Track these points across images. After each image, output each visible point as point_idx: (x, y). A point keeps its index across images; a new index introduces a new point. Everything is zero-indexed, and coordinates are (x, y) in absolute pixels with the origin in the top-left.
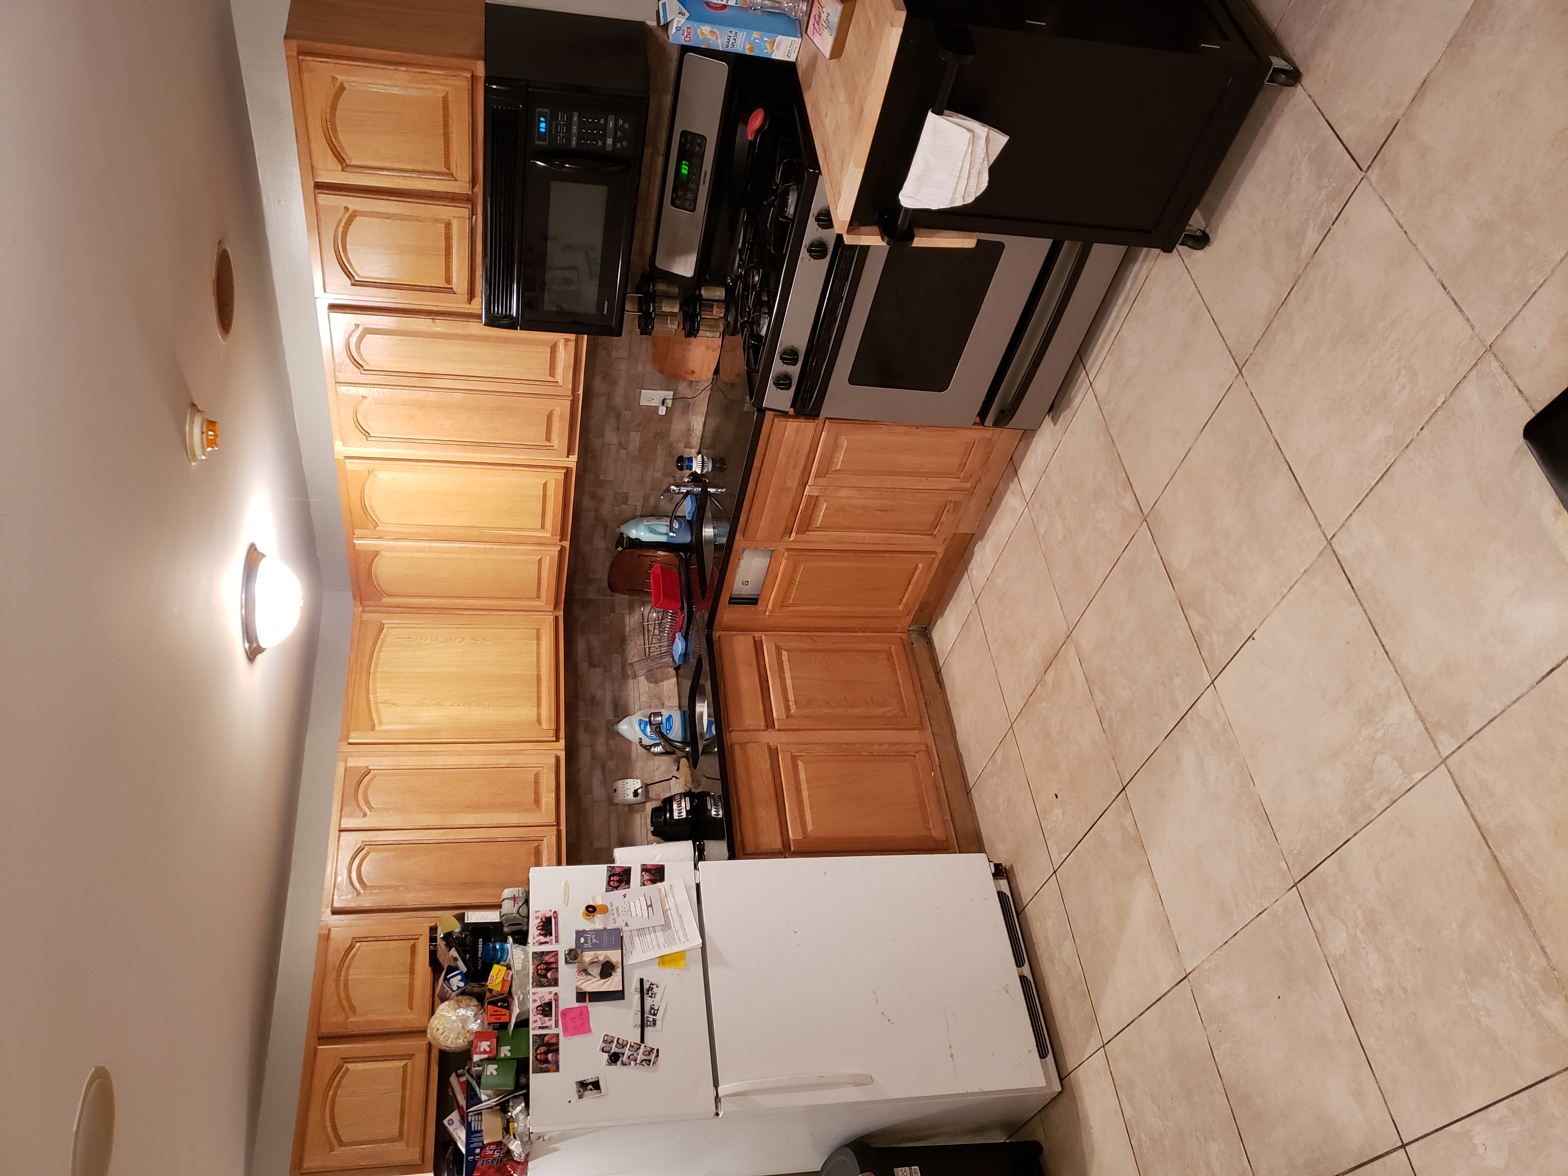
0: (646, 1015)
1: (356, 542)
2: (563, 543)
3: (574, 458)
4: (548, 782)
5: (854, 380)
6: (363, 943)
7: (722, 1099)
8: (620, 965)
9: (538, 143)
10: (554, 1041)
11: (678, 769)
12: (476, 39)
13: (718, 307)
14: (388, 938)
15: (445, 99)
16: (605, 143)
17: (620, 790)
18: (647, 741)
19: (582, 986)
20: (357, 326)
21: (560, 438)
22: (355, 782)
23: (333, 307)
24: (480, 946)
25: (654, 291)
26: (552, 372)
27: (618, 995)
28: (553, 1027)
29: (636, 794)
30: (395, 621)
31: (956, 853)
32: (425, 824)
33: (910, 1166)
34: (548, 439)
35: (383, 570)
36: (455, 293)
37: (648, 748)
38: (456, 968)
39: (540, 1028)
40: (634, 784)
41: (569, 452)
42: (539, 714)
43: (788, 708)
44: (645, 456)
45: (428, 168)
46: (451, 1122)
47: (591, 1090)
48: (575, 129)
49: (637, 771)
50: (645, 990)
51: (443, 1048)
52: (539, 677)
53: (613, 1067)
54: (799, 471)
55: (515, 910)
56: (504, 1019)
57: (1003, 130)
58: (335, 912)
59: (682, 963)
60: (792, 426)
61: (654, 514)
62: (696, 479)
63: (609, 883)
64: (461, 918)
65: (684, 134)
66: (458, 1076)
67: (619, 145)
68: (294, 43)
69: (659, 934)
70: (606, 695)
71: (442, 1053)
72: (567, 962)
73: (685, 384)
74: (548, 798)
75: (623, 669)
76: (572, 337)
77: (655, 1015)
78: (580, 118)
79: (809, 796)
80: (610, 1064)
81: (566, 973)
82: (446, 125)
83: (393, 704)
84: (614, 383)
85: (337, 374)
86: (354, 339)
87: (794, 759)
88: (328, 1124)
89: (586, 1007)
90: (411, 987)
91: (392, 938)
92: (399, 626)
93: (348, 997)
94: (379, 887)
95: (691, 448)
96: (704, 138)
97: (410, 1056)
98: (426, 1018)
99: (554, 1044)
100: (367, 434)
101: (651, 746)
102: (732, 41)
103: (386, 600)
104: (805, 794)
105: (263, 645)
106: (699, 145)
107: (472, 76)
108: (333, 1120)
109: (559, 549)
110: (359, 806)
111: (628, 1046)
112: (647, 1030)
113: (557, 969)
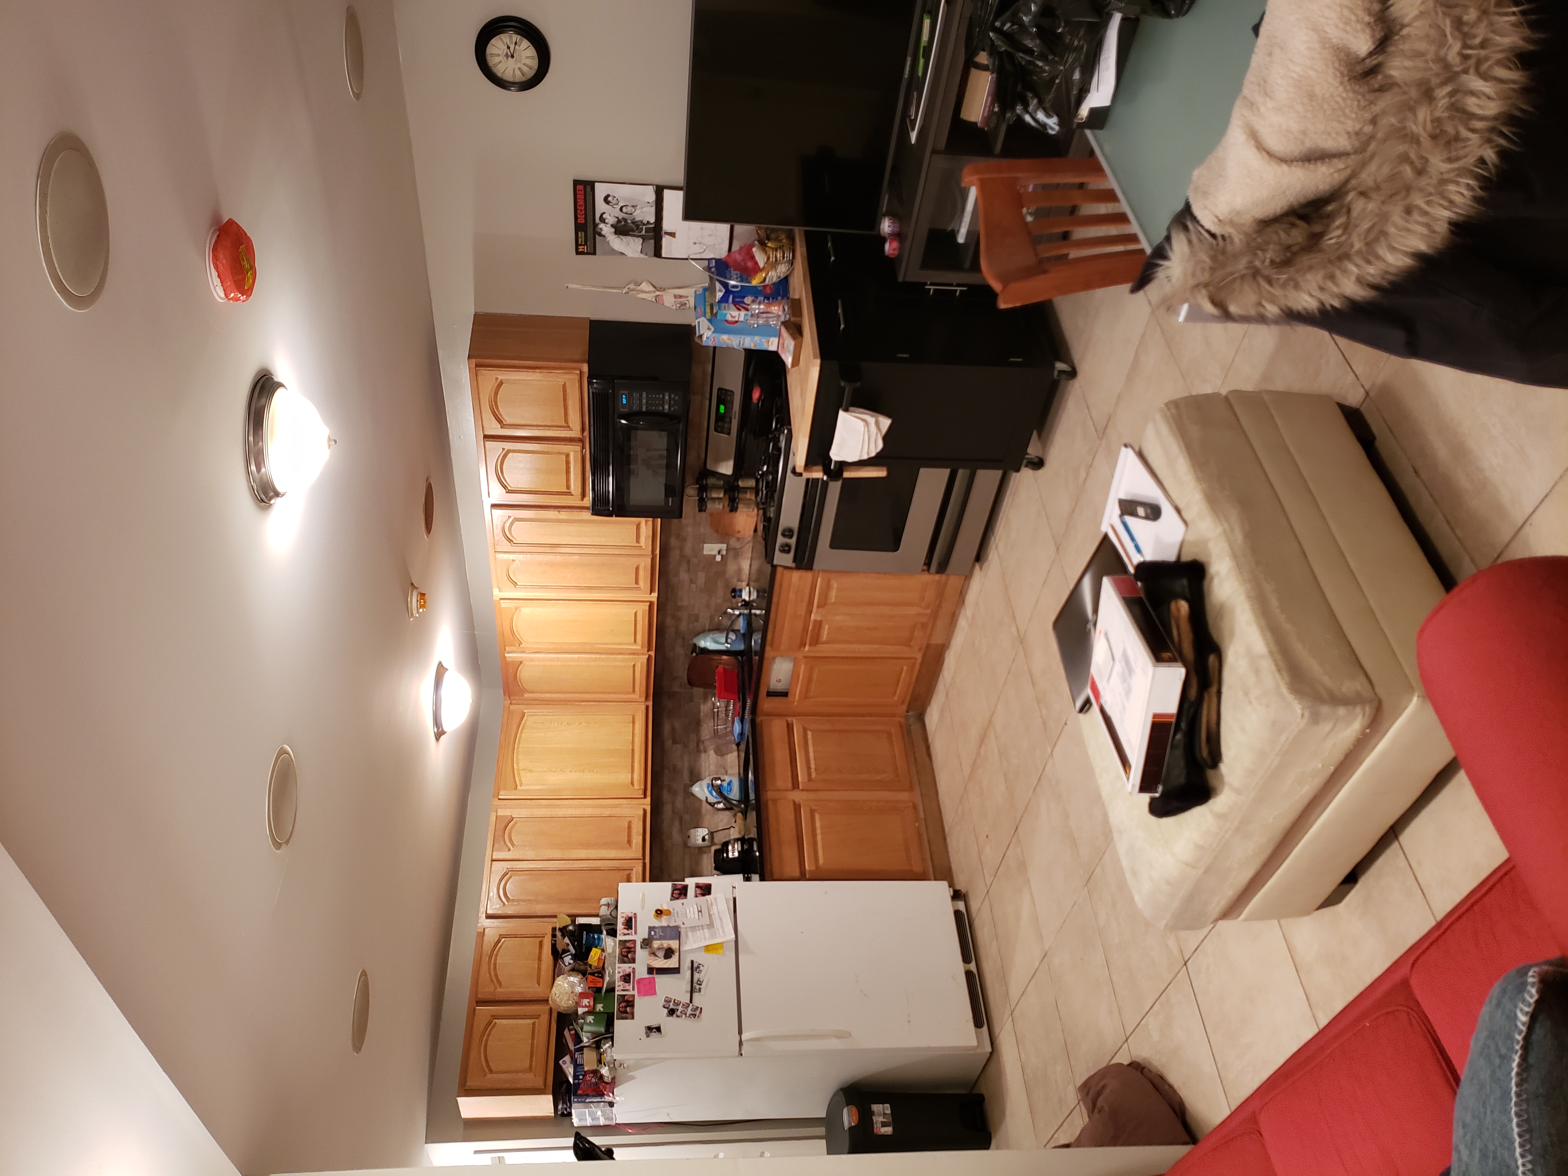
0: (694, 985)
1: (506, 655)
2: (650, 653)
3: (655, 595)
4: (637, 828)
5: (834, 545)
6: (507, 939)
7: (744, 1043)
8: (678, 951)
9: (621, 410)
10: (631, 999)
11: (735, 822)
12: (582, 348)
13: (750, 492)
14: (524, 936)
15: (564, 386)
16: (663, 408)
17: (692, 836)
18: (712, 800)
19: (652, 964)
20: (509, 517)
21: (644, 581)
22: (502, 828)
23: (494, 506)
24: (585, 936)
25: (706, 484)
26: (638, 541)
27: (676, 971)
28: (631, 990)
29: (704, 839)
30: (533, 711)
31: (929, 880)
32: (550, 857)
33: (883, 1103)
34: (637, 582)
35: (525, 674)
36: (572, 495)
37: (712, 805)
38: (569, 951)
39: (622, 990)
40: (702, 832)
41: (652, 591)
42: (632, 778)
43: (809, 774)
44: (709, 589)
45: (555, 424)
46: (565, 1063)
47: (655, 1032)
48: (644, 401)
49: (706, 823)
50: (694, 968)
51: (561, 1010)
52: (633, 750)
53: (670, 1018)
54: (805, 604)
55: (608, 913)
56: (599, 985)
57: (887, 414)
58: (489, 917)
59: (721, 951)
60: (796, 575)
61: (718, 629)
62: (747, 604)
63: (672, 895)
64: (573, 922)
65: (720, 389)
66: (570, 1030)
67: (672, 409)
68: (474, 361)
69: (706, 931)
70: (684, 765)
71: (559, 1014)
72: (642, 947)
73: (734, 539)
74: (637, 840)
75: (698, 745)
76: (651, 519)
77: (700, 985)
78: (647, 395)
79: (822, 839)
80: (668, 1016)
81: (641, 955)
82: (565, 400)
83: (530, 771)
84: (684, 540)
85: (496, 546)
86: (507, 525)
87: (812, 813)
88: (483, 1059)
89: (654, 978)
90: (539, 969)
91: (526, 936)
92: (536, 714)
93: (496, 976)
94: (518, 901)
95: (742, 581)
96: (732, 392)
97: (537, 1017)
98: (548, 991)
99: (631, 1001)
100: (515, 584)
101: (715, 804)
102: (742, 343)
103: (526, 695)
104: (819, 838)
105: (445, 730)
106: (730, 396)
107: (581, 372)
108: (486, 1056)
109: (647, 657)
110: (505, 843)
111: (681, 1005)
112: (695, 995)
113: (635, 952)
